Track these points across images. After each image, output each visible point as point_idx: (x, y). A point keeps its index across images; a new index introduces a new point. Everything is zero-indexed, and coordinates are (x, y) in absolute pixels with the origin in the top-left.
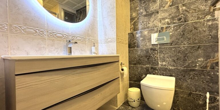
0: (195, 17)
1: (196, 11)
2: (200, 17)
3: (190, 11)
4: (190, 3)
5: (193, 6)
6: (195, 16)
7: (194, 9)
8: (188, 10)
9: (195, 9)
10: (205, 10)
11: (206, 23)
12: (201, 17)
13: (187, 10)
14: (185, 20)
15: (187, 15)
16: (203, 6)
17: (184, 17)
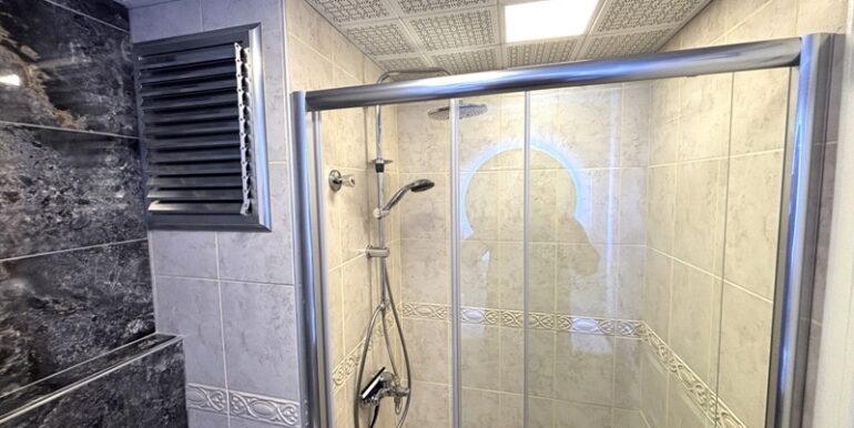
0: (86, 334)
1: (88, 304)
2: (107, 330)
3: (57, 307)
4: (53, 262)
5: (69, 277)
6: (83, 328)
7: (75, 292)
8: (47, 298)
9: (81, 291)
10: (122, 296)
11: (152, 370)
12: (111, 332)
13: (38, 301)
14: (31, 359)
15: (42, 329)
16: (112, 280)
17: (27, 339)
